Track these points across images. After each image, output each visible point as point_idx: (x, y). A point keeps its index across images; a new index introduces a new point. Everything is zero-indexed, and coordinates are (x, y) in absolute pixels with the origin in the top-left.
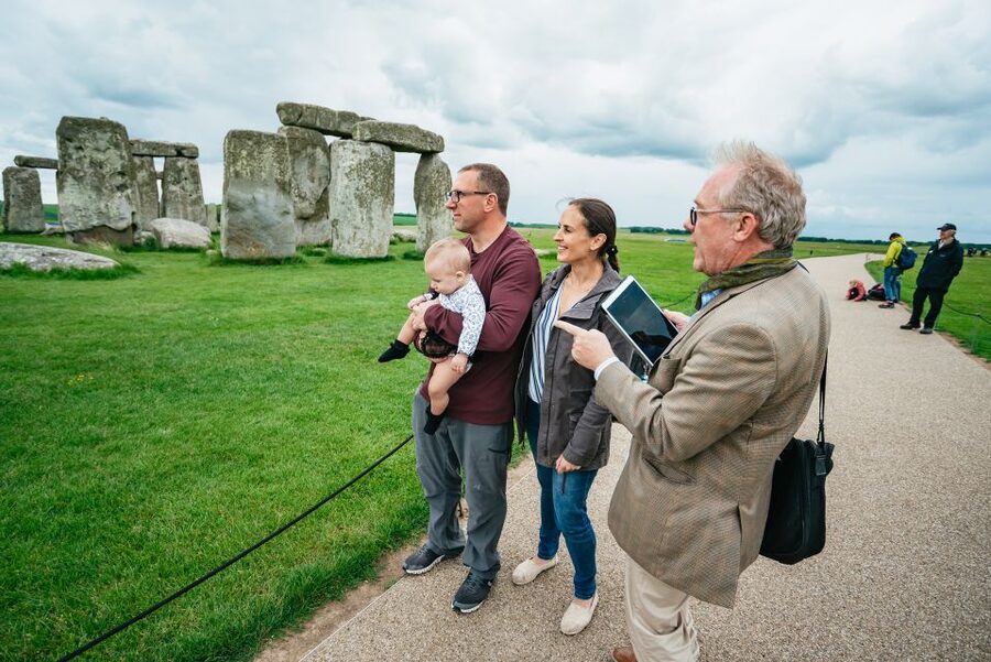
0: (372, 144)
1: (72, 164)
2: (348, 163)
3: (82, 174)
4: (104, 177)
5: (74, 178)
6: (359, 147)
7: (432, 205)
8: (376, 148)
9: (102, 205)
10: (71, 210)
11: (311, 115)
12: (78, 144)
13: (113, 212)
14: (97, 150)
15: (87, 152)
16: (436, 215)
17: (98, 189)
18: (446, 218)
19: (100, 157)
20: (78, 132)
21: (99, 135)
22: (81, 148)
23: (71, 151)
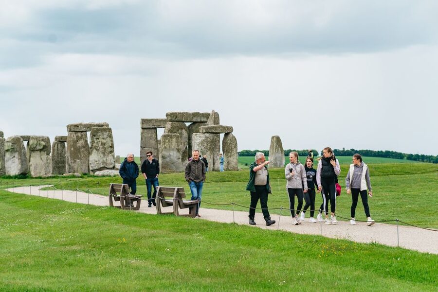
0: (206, 134)
1: (95, 144)
2: (198, 141)
3: (98, 148)
4: (106, 148)
5: (96, 150)
6: (202, 135)
7: (229, 152)
8: (207, 135)
9: (105, 159)
10: (94, 161)
11: (181, 117)
12: (97, 137)
13: (109, 162)
14: (103, 139)
15: (100, 140)
16: (230, 156)
17: (104, 153)
18: (235, 157)
19: (104, 141)
20: (97, 133)
21: (104, 133)
22: (98, 139)
23: (95, 140)
